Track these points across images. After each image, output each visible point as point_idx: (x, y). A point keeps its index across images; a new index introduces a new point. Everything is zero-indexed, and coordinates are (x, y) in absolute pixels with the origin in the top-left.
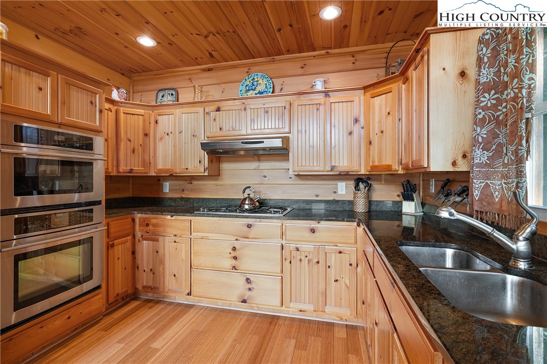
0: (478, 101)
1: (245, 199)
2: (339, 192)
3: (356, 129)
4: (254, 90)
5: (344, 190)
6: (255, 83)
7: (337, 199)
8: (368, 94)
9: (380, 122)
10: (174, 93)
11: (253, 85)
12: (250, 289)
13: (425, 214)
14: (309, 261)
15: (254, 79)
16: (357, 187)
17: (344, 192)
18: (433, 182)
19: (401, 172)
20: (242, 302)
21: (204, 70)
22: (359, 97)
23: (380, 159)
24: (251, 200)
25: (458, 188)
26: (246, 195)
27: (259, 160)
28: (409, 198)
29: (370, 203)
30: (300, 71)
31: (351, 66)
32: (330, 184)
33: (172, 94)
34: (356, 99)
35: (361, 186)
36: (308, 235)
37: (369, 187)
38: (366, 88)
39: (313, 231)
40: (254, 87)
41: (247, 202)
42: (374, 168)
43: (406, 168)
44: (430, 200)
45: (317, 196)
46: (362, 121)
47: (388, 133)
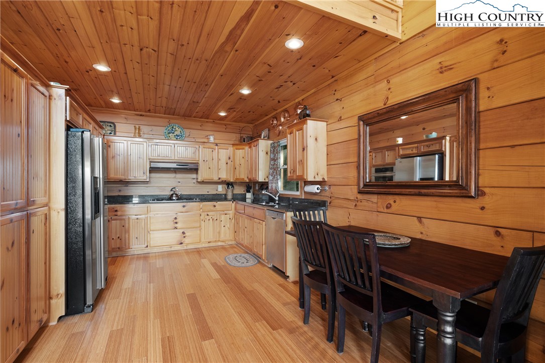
0: (270, 163)
1: (172, 195)
2: (219, 190)
3: (229, 162)
4: (173, 133)
5: (220, 189)
6: (174, 130)
7: (218, 193)
8: (235, 147)
9: (239, 160)
10: (112, 125)
11: (173, 130)
12: (184, 237)
13: (254, 198)
14: (213, 220)
15: (173, 127)
16: (228, 187)
17: (221, 190)
18: (257, 185)
19: (247, 181)
20: (180, 244)
21: (137, 115)
22: (231, 149)
23: (239, 176)
24: (176, 194)
25: (265, 187)
26: (172, 192)
27: (176, 173)
28: (249, 191)
29: (233, 195)
30: (200, 128)
31: (224, 130)
32: (214, 186)
33: (110, 126)
34: (230, 148)
35: (230, 187)
36: (212, 208)
37: (233, 187)
38: (233, 144)
39: (215, 206)
40: (173, 132)
41: (174, 196)
42: (237, 179)
43: (250, 180)
44: (256, 192)
45: (208, 192)
46: (232, 159)
47: (243, 165)
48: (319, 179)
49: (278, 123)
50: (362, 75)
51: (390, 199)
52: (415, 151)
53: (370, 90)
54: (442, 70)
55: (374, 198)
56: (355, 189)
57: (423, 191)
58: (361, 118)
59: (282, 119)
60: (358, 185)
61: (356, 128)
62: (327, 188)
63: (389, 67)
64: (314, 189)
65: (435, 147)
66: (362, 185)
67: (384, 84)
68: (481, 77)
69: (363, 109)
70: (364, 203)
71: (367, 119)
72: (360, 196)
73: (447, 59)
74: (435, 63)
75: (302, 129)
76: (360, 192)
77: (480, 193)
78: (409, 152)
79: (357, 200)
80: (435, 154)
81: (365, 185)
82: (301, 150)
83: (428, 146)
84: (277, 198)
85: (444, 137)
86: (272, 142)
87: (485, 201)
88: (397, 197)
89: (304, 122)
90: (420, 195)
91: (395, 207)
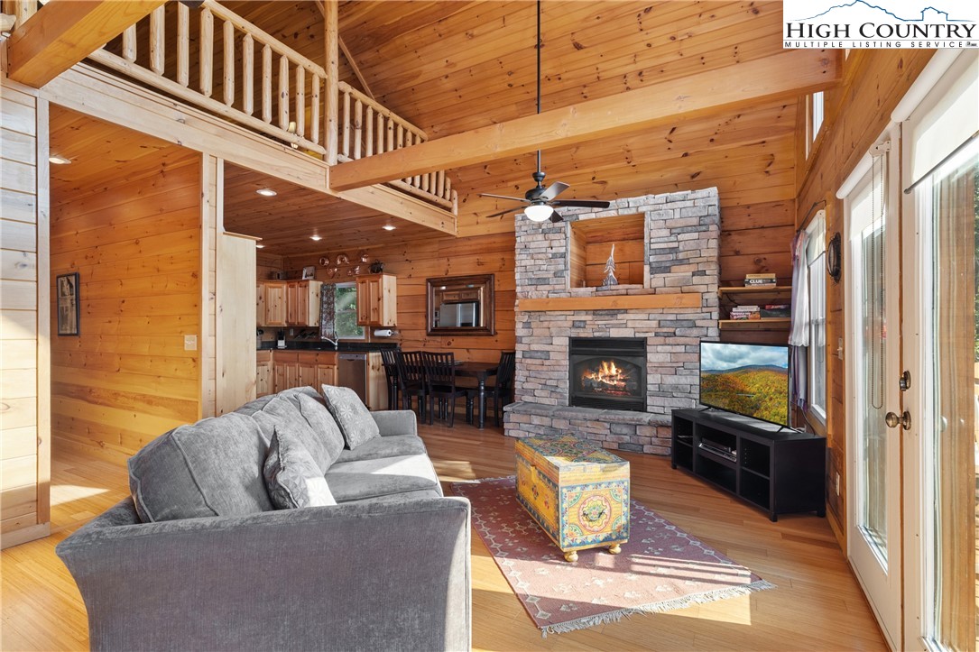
0: (322, 307)
9: (275, 300)
13: (292, 344)
18: (292, 330)
19: (286, 325)
28: (281, 338)
43: (289, 324)
44: (290, 339)
46: (263, 298)
47: (279, 307)
48: (391, 325)
49: (331, 264)
50: (429, 249)
51: (450, 339)
52: (457, 298)
53: (435, 262)
54: (480, 264)
55: (439, 339)
56: (424, 332)
57: (470, 333)
58: (428, 280)
59: (339, 262)
60: (427, 329)
61: (425, 287)
62: (397, 332)
63: (450, 249)
64: (387, 333)
65: (472, 296)
66: (430, 330)
67: (445, 260)
68: (496, 274)
69: (430, 274)
70: (431, 343)
71: (435, 282)
72: (428, 338)
73: (482, 258)
74: (474, 258)
75: (377, 281)
76: (428, 335)
77: (496, 333)
78: (451, 298)
79: (425, 341)
80: (472, 302)
81: (432, 330)
82: (376, 300)
83: (468, 294)
84: (336, 344)
85: (479, 288)
86: (321, 283)
87: (498, 337)
88: (454, 337)
89: (380, 276)
90: (468, 335)
91: (453, 344)
